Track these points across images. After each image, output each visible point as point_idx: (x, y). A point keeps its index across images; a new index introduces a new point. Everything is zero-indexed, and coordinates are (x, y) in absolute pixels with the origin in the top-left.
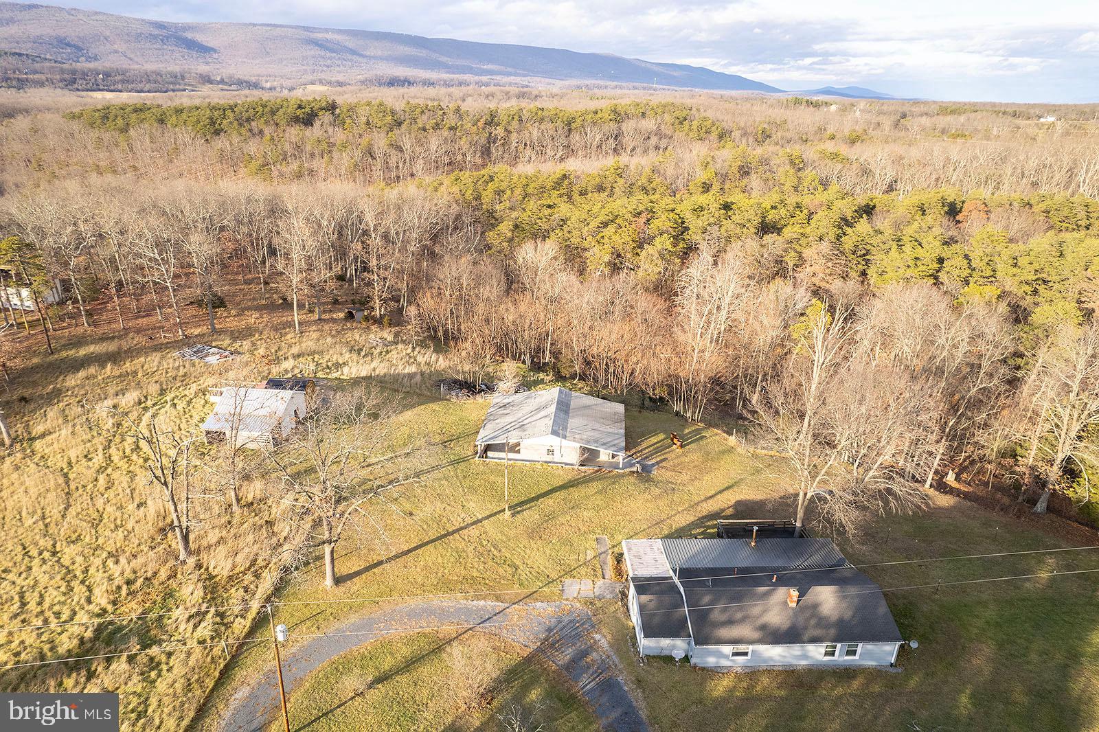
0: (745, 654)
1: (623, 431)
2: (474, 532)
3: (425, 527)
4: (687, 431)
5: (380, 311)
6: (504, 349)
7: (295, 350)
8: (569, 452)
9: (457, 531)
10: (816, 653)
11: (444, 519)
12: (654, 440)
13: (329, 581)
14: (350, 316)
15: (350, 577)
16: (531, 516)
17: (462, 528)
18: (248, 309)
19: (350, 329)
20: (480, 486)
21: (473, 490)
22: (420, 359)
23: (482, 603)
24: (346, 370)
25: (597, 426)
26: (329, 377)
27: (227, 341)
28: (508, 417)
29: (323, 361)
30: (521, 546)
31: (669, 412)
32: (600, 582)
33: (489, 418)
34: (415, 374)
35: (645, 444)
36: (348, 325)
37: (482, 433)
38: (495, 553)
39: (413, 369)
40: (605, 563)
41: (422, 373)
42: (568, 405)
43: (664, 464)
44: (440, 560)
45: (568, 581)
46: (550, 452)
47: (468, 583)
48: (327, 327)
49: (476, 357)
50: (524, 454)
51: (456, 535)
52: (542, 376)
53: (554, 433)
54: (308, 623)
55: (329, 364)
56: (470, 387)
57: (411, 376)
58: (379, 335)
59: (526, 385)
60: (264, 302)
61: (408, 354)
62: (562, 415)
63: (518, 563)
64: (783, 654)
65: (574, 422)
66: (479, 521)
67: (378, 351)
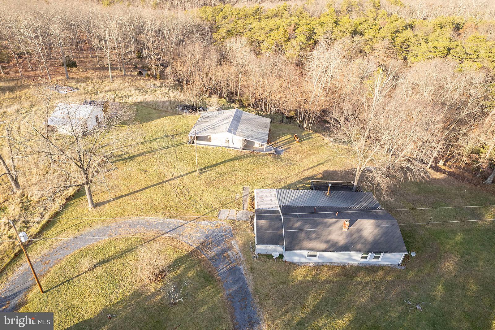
0: (315, 256)
1: (268, 132)
2: (177, 182)
3: (151, 178)
4: (303, 134)
5: (156, 72)
6: (212, 91)
7: (107, 88)
8: (237, 142)
9: (168, 181)
10: (357, 257)
11: (163, 174)
12: (285, 138)
13: (90, 205)
14: (140, 74)
15: (103, 203)
16: (211, 174)
17: (171, 179)
18: (89, 69)
19: (139, 80)
20: (186, 158)
21: (182, 160)
22: (172, 95)
23: (172, 220)
24: (130, 98)
25: (254, 129)
26: (121, 101)
27: (74, 83)
28: (207, 123)
29: (120, 94)
30: (202, 190)
31: (296, 124)
32: (241, 211)
33: (198, 123)
34: (167, 101)
35: (280, 140)
36: (139, 78)
37: (192, 131)
38: (186, 193)
39: (166, 99)
40: (246, 201)
41: (170, 102)
42: (240, 118)
43: (288, 150)
44: (155, 196)
45: (223, 210)
46: (227, 142)
47: (168, 211)
48: (127, 78)
49: (199, 95)
50: (213, 142)
51: (167, 183)
52: (233, 105)
53: (229, 131)
54: (74, 228)
55: (123, 95)
56: (193, 109)
57: (164, 102)
58: (153, 82)
59: (223, 108)
60: (99, 66)
61: (166, 93)
62: (236, 123)
63: (197, 199)
64: (338, 257)
65: (241, 127)
66: (182, 176)
67: (151, 90)
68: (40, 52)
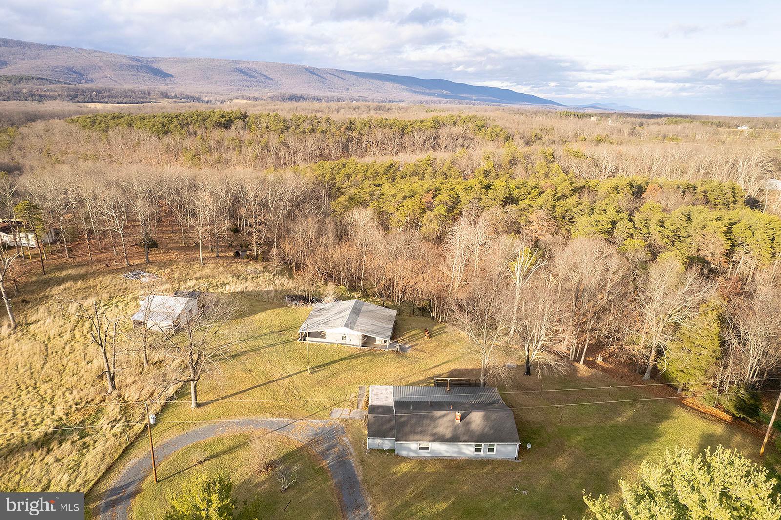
0: (427, 448)
1: (392, 326)
2: (286, 382)
3: (257, 378)
4: (436, 328)
5: (257, 252)
6: (330, 277)
7: (198, 275)
8: (355, 339)
9: (276, 380)
10: (468, 450)
11: (270, 374)
12: (413, 333)
13: (193, 405)
14: (237, 255)
15: (207, 404)
16: (322, 374)
17: (279, 379)
18: (172, 249)
19: (236, 263)
20: (296, 357)
21: (292, 358)
22: (277, 282)
23: (282, 419)
24: (228, 287)
25: (376, 323)
26: (217, 291)
27: (156, 268)
28: (321, 316)
29: (214, 282)
30: (313, 390)
31: (429, 317)
32: (355, 410)
33: (310, 317)
34: (272, 291)
35: (406, 336)
36: (236, 260)
37: (303, 325)
38: (296, 393)
39: (272, 288)
40: (361, 400)
41: (276, 291)
42: (359, 310)
43: (416, 347)
44: (262, 396)
45: (335, 409)
46: (344, 338)
47: (277, 410)
48: (221, 262)
49: (311, 283)
50: (329, 339)
51: (275, 383)
52: (355, 294)
53: (346, 326)
54: (178, 427)
55: (218, 284)
56: (305, 299)
57: (268, 292)
58: (253, 267)
59: (340, 298)
60: (183, 245)
61: (270, 279)
62: (354, 316)
63: (308, 399)
64: (447, 450)
65: (361, 319)
66: (291, 375)
67: (251, 276)
68: (120, 232)
